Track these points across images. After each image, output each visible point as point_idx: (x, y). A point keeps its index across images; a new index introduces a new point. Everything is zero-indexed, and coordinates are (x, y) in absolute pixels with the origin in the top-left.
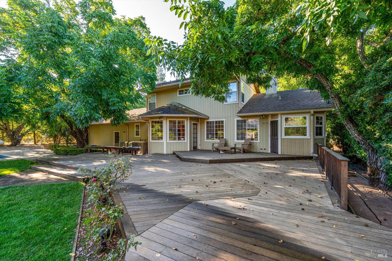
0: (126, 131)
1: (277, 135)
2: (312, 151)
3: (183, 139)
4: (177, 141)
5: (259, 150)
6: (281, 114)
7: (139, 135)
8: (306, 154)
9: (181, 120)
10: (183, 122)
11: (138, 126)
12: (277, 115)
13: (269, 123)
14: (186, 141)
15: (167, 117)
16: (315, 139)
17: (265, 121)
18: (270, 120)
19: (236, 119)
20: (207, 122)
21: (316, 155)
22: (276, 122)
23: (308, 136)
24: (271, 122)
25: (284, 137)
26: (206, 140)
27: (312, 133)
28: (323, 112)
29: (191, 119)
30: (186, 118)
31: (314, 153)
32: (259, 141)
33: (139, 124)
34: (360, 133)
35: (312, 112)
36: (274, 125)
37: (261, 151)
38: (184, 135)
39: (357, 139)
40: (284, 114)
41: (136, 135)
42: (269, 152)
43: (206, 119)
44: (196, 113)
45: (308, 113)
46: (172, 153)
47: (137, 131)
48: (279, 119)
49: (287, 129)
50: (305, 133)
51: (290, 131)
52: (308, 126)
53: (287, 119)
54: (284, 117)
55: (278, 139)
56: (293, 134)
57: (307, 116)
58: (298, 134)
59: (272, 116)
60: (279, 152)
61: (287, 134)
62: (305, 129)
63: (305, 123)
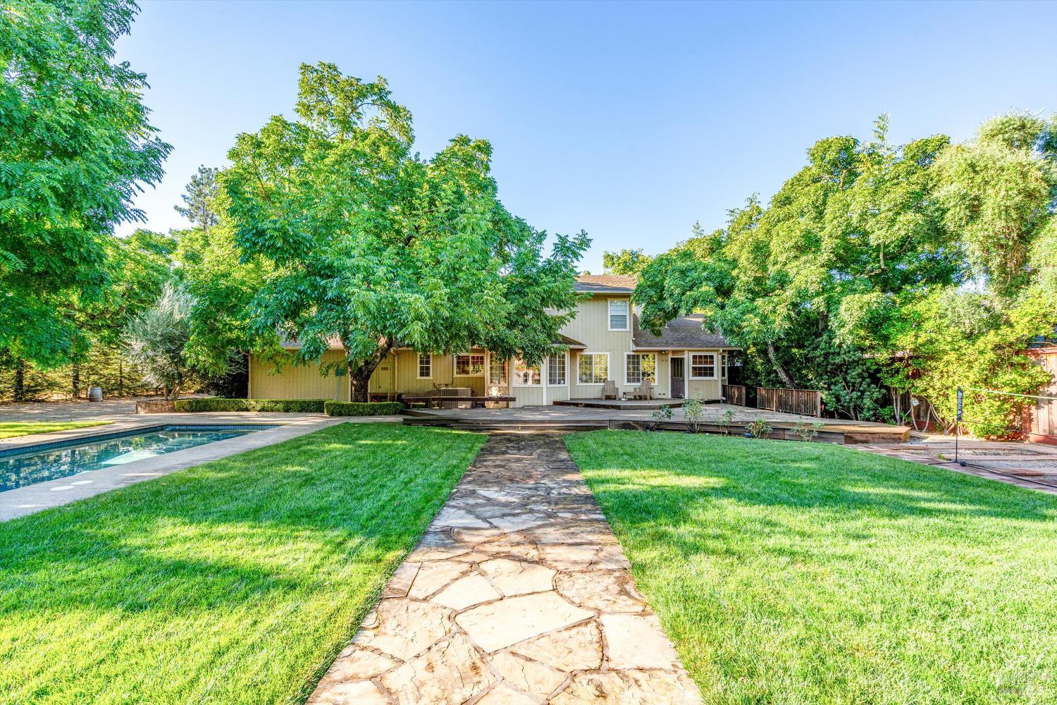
0: (389, 367)
1: (682, 375)
2: (720, 393)
4: (557, 385)
5: (656, 396)
6: (689, 351)
7: (428, 374)
8: (714, 398)
10: (564, 356)
12: (682, 351)
13: (670, 360)
14: (566, 384)
16: (723, 381)
17: (663, 357)
18: (670, 356)
19: (626, 354)
20: (581, 357)
21: (724, 399)
22: (682, 359)
23: (715, 377)
24: (672, 359)
25: (691, 378)
26: (578, 384)
27: (720, 374)
29: (572, 351)
30: (568, 349)
31: (722, 395)
32: (656, 384)
34: (787, 375)
35: (721, 350)
36: (677, 364)
37: (660, 397)
38: (564, 375)
40: (691, 350)
41: (422, 374)
42: (670, 397)
43: (581, 350)
45: (716, 351)
46: (552, 404)
47: (422, 368)
48: (685, 356)
49: (694, 369)
50: (712, 375)
51: (698, 372)
52: (715, 366)
53: (694, 357)
54: (692, 354)
55: (683, 380)
56: (700, 375)
57: (715, 354)
58: (706, 375)
59: (674, 352)
60: (686, 396)
61: (695, 375)
62: (712, 369)
63: (712, 363)
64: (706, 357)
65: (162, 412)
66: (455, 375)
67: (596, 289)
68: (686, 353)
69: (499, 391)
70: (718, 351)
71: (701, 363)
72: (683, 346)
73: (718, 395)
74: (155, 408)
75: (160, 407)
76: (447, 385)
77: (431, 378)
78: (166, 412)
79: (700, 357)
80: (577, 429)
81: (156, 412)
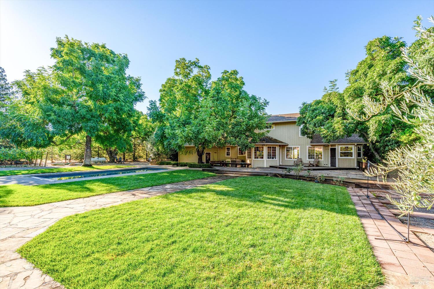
0: (217, 152)
1: (335, 156)
2: (356, 165)
3: (275, 158)
4: (272, 159)
5: (323, 165)
6: (338, 145)
8: (353, 167)
9: (274, 146)
10: (275, 148)
11: (229, 148)
12: (335, 145)
13: (330, 149)
14: (277, 159)
15: (267, 145)
16: (357, 159)
17: (326, 148)
18: (330, 147)
19: (307, 146)
20: (287, 148)
21: (358, 168)
22: (335, 149)
23: (353, 157)
24: (331, 148)
25: (339, 157)
26: (286, 159)
27: (356, 156)
28: (361, 145)
29: (280, 146)
30: (277, 145)
31: (357, 166)
32: (323, 160)
33: (230, 147)
34: (380, 156)
35: (356, 144)
36: (333, 151)
38: (275, 155)
39: (379, 159)
40: (339, 145)
41: (227, 155)
42: (330, 166)
43: (286, 146)
44: (282, 142)
45: (353, 144)
46: (269, 167)
47: (227, 153)
48: (337, 147)
49: (341, 153)
50: (351, 156)
51: (343, 155)
52: (353, 152)
53: (342, 147)
54: (340, 147)
55: (336, 158)
56: (345, 156)
57: (353, 146)
58: (348, 156)
59: (332, 145)
60: (337, 166)
62: (351, 153)
64: (348, 147)
66: (238, 155)
67: (292, 119)
68: (337, 146)
70: (355, 144)
71: (345, 150)
72: (335, 142)
75: (154, 163)
76: (235, 159)
77: (230, 156)
79: (345, 147)
80: (254, 175)
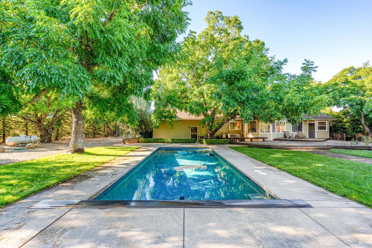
0: (205, 126)
8: (326, 138)
16: (329, 131)
17: (305, 123)
20: (277, 123)
21: (331, 138)
22: (314, 124)
24: (309, 123)
36: (311, 125)
37: (304, 137)
40: (318, 120)
42: (308, 138)
49: (319, 127)
50: (325, 129)
51: (320, 128)
52: (326, 126)
53: (319, 123)
54: (318, 122)
55: (315, 131)
56: (321, 129)
57: (326, 122)
58: (323, 129)
59: (310, 121)
60: (316, 137)
61: (319, 129)
62: (325, 127)
63: (325, 125)
64: (323, 123)
65: (134, 143)
66: (230, 129)
68: (315, 121)
69: (253, 135)
70: (328, 120)
71: (321, 125)
72: (314, 118)
73: (328, 137)
74: (132, 142)
75: (133, 141)
76: (226, 133)
77: (221, 131)
78: (135, 143)
79: (321, 123)
81: (132, 143)
